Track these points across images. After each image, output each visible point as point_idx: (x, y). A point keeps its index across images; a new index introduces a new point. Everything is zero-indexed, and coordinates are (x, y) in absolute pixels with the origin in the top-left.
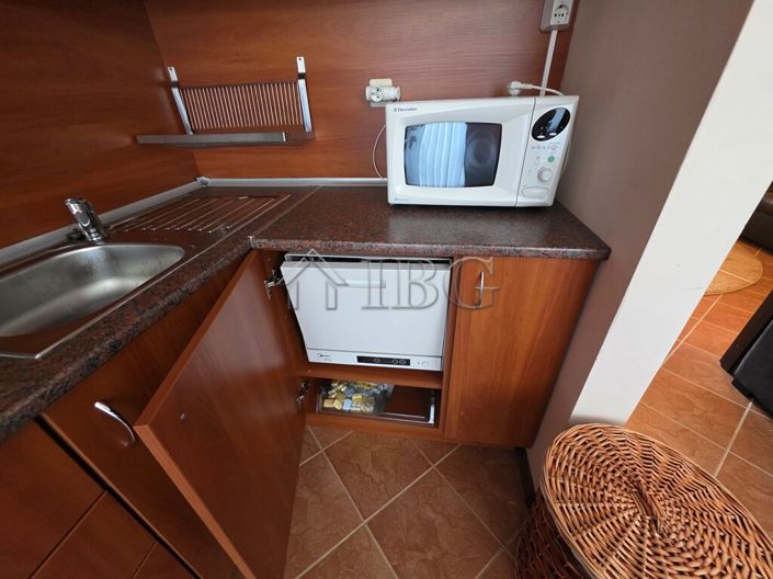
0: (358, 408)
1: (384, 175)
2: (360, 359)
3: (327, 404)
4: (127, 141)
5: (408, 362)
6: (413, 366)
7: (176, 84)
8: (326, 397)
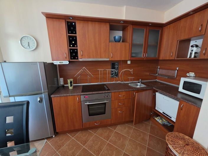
0: (160, 122)
1: (179, 85)
2: (163, 113)
3: (155, 118)
4: (149, 74)
5: (171, 118)
6: (172, 119)
7: (159, 68)
8: (156, 117)
